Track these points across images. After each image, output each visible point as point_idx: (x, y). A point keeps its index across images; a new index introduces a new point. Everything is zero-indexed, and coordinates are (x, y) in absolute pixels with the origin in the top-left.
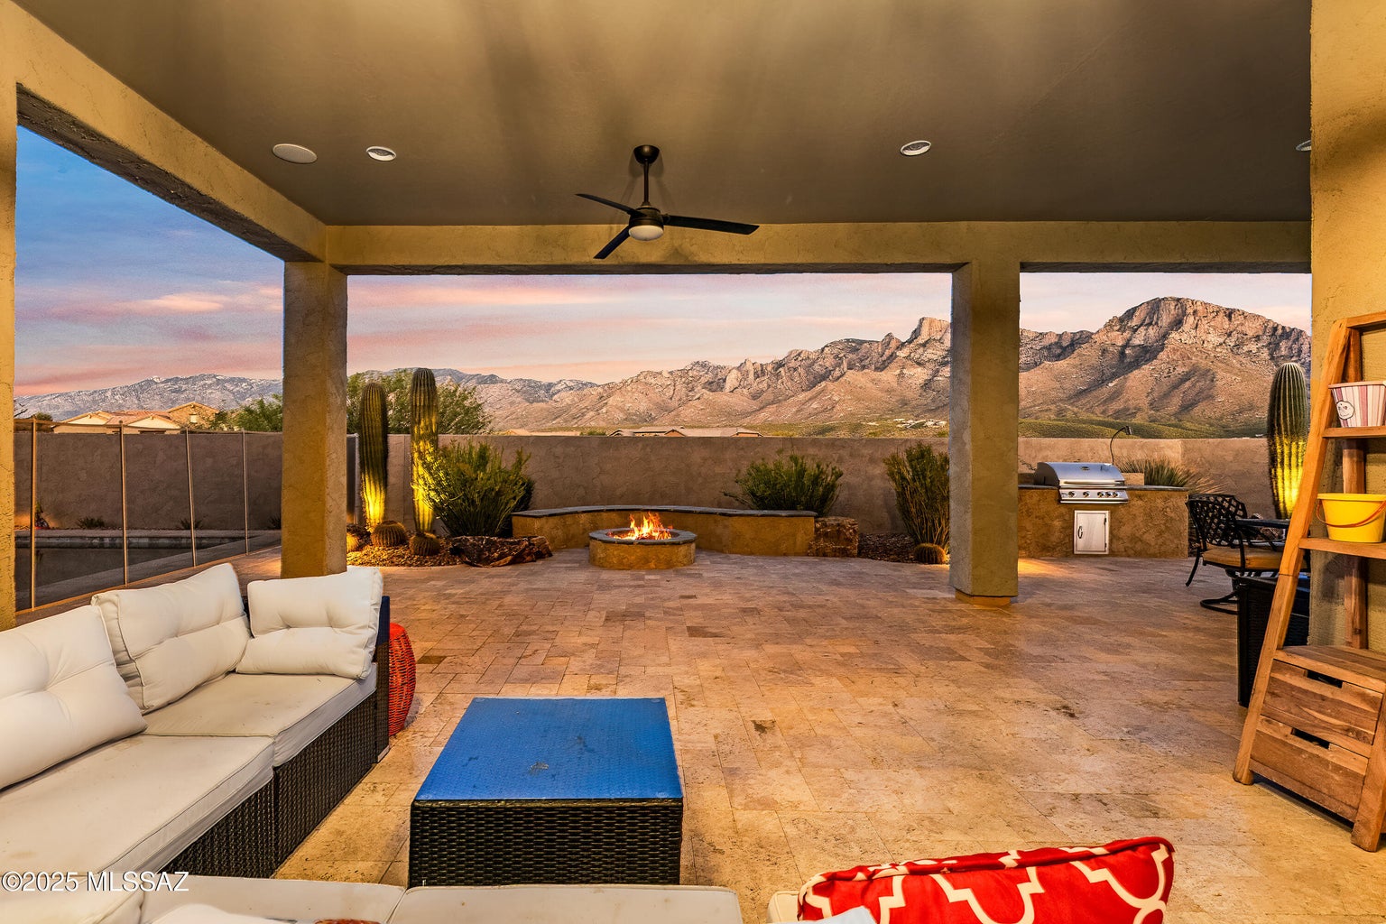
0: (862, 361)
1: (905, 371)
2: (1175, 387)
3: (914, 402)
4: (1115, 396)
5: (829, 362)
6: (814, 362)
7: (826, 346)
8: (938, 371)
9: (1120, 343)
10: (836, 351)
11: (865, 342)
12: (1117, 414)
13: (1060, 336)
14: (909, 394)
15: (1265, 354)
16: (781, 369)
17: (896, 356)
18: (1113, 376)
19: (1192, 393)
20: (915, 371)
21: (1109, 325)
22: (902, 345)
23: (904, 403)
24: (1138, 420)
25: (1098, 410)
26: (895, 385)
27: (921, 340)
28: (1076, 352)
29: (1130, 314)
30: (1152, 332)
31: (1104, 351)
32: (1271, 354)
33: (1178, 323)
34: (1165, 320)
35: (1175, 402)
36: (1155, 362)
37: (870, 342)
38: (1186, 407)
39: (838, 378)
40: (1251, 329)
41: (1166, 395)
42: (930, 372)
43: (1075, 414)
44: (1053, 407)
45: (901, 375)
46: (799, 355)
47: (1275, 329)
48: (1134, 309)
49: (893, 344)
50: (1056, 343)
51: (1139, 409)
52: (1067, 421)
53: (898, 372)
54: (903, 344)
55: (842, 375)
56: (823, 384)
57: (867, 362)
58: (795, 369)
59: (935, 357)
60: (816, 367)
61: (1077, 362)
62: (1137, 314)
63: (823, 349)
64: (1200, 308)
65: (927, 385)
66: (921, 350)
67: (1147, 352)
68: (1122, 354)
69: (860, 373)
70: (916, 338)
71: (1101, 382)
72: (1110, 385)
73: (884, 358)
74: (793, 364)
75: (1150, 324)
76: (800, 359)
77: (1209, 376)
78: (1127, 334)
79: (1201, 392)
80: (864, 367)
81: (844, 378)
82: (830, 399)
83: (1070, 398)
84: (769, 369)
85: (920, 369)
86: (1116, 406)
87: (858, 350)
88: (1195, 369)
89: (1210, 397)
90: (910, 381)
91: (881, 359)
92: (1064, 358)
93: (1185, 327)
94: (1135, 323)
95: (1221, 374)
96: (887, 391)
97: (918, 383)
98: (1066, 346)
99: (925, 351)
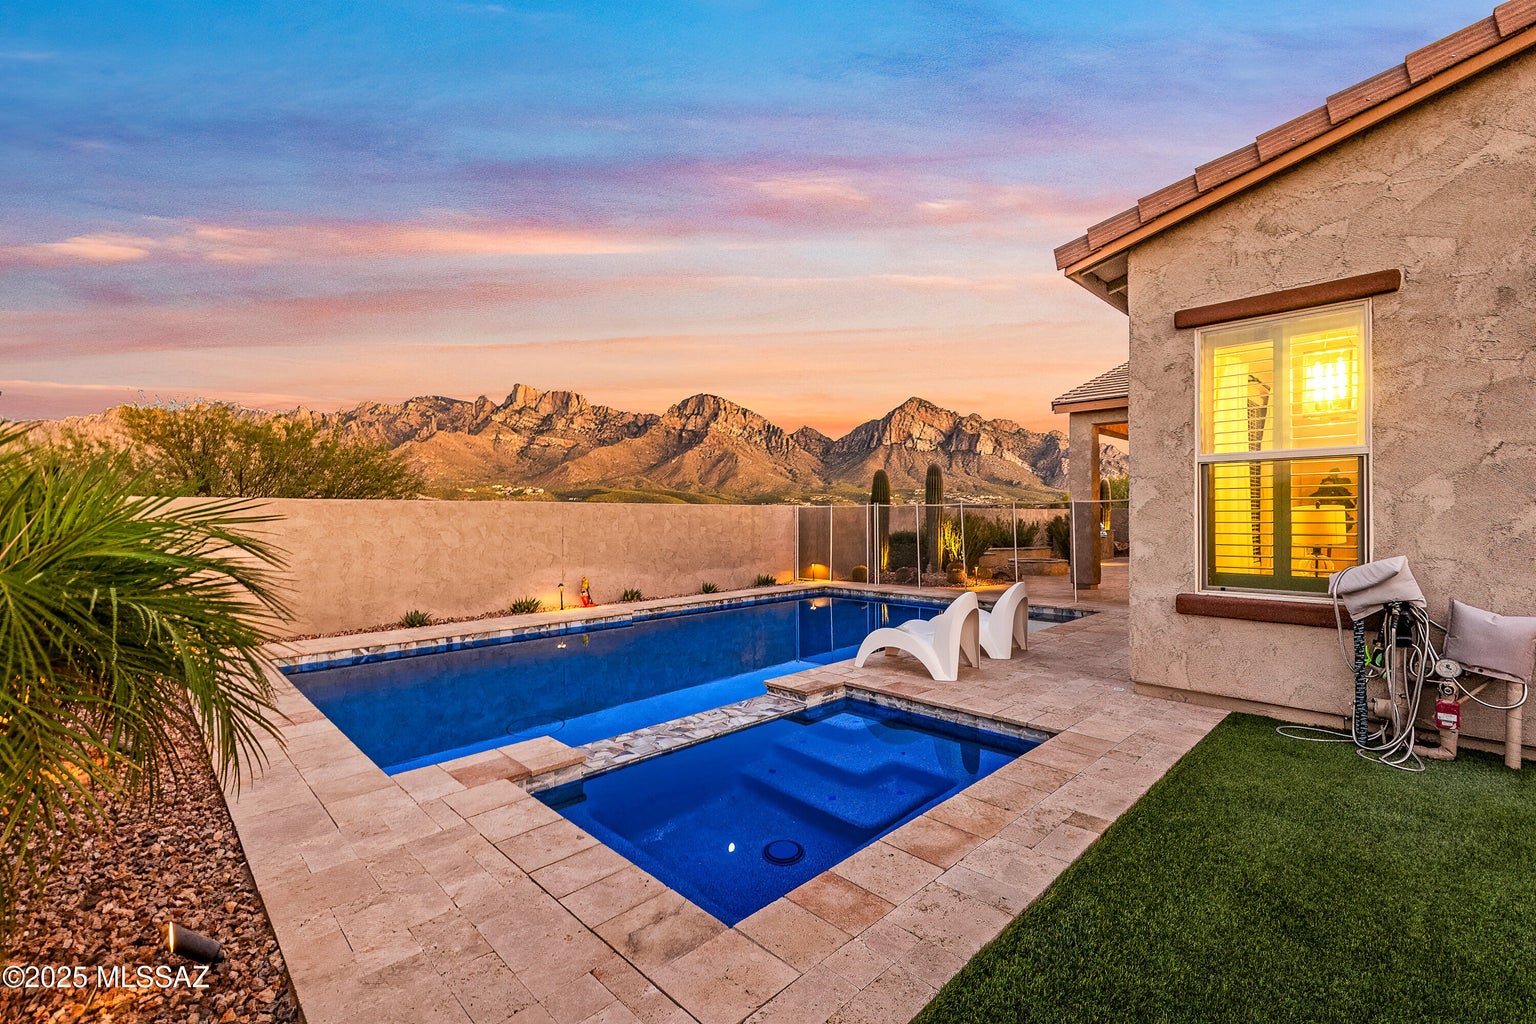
0: (453, 421)
1: (501, 436)
2: (714, 466)
3: (511, 469)
4: (676, 470)
5: (415, 420)
6: (395, 418)
7: (411, 401)
8: (533, 439)
9: (678, 427)
10: (422, 408)
11: (457, 401)
12: (679, 486)
13: (636, 417)
14: (505, 461)
15: (764, 446)
16: (352, 422)
17: (491, 420)
18: (675, 454)
19: (725, 470)
20: (512, 437)
21: (671, 411)
22: (496, 410)
23: (501, 469)
24: (692, 491)
25: (665, 482)
26: (491, 450)
27: (516, 406)
28: (648, 432)
29: (685, 403)
30: (699, 420)
31: (668, 433)
32: (767, 445)
33: (715, 415)
34: (707, 412)
35: (715, 478)
36: (702, 445)
37: (462, 403)
38: (722, 482)
39: (427, 438)
40: (757, 425)
41: (709, 472)
42: (526, 439)
43: (649, 484)
44: (632, 478)
45: (497, 440)
46: (376, 407)
47: (769, 427)
48: (688, 400)
49: (488, 408)
50: (633, 422)
51: (692, 482)
52: (644, 491)
53: (494, 436)
54: (498, 408)
55: (431, 436)
56: (408, 443)
57: (459, 424)
58: (371, 424)
59: (531, 425)
60: (398, 424)
61: (649, 440)
62: (689, 404)
63: (406, 404)
64: (728, 406)
65: (523, 453)
66: (516, 417)
67: (697, 436)
68: (680, 435)
69: (452, 435)
70: (512, 403)
71: (666, 459)
72: (673, 461)
73: (479, 421)
74: (367, 418)
75: (698, 414)
76: (377, 412)
77: (733, 457)
78: (683, 421)
79: (730, 470)
80: (456, 429)
81: (434, 439)
82: (418, 461)
83: (644, 471)
84: (335, 420)
85: (516, 435)
86: (677, 479)
87: (448, 409)
88: (726, 452)
89: (735, 475)
90: (506, 448)
91: (475, 422)
92: (640, 436)
93: (720, 419)
94: (688, 411)
95: (740, 457)
96: (483, 456)
97: (515, 450)
98: (640, 426)
99: (520, 418)
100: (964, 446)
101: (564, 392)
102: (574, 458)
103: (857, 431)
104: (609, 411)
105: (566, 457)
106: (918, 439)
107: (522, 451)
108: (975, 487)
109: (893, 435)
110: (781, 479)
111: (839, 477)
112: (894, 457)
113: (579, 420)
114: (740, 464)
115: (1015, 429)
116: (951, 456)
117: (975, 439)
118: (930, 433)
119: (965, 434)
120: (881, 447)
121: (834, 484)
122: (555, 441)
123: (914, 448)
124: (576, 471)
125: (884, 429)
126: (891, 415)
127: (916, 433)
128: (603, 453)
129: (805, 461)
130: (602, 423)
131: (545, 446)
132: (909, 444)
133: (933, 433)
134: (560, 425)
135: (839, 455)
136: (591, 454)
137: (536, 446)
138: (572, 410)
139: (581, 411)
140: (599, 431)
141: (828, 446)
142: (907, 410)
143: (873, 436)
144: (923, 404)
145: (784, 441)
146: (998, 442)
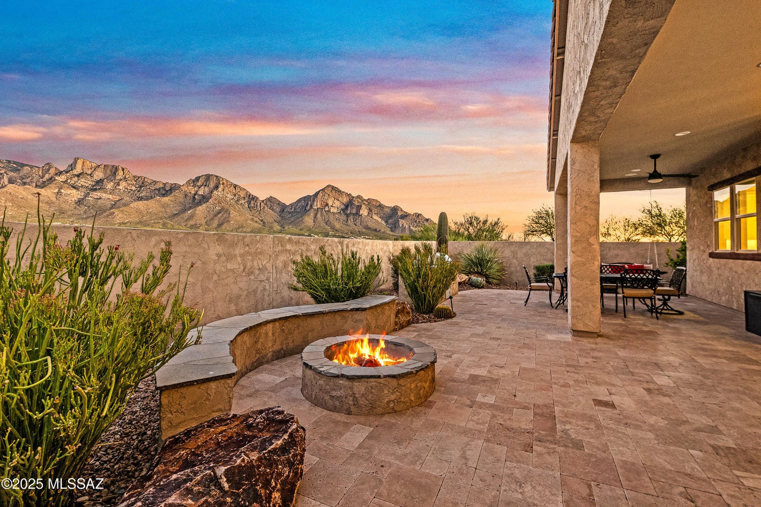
0: (23, 178)
1: (62, 191)
2: (215, 216)
3: (70, 212)
4: (191, 217)
8: (89, 194)
9: (193, 192)
11: (27, 165)
12: (192, 227)
13: (165, 184)
14: (65, 207)
15: (247, 206)
17: (55, 180)
18: (190, 208)
19: (222, 219)
20: (72, 191)
21: (188, 183)
25: (183, 224)
26: (54, 199)
27: (75, 172)
28: (173, 194)
29: (198, 179)
30: (206, 189)
31: (186, 195)
33: (217, 187)
34: (212, 185)
35: (215, 223)
36: (208, 203)
37: (31, 167)
38: (220, 225)
40: (242, 194)
41: (212, 219)
42: (83, 194)
43: (172, 225)
44: (161, 221)
45: (59, 193)
47: (250, 195)
48: (199, 177)
49: (52, 171)
50: (163, 188)
51: (201, 225)
53: (56, 190)
54: (61, 173)
57: (28, 180)
59: (87, 185)
61: (173, 199)
62: (201, 179)
64: (225, 182)
65: (79, 202)
66: (76, 179)
67: (204, 198)
68: (194, 197)
69: (21, 188)
70: (72, 170)
71: (184, 210)
72: (189, 212)
73: (45, 179)
75: (206, 185)
77: (227, 211)
78: (196, 189)
79: (225, 218)
80: (25, 184)
81: (5, 189)
83: (169, 217)
85: (74, 191)
86: (191, 222)
87: (19, 170)
88: (223, 209)
89: (228, 221)
90: (67, 198)
91: (41, 180)
92: (167, 196)
93: (220, 189)
94: (199, 184)
95: (232, 212)
96: (47, 203)
97: (73, 200)
98: (167, 190)
99: (78, 180)
100: (354, 211)
101: (113, 166)
102: (119, 207)
103: (299, 201)
104: (146, 180)
105: (113, 206)
106: (332, 206)
107: (79, 201)
108: (359, 231)
109: (319, 204)
110: (256, 225)
111: (289, 224)
112: (319, 215)
113: (123, 185)
114: (232, 216)
115: (378, 204)
116: (348, 216)
117: (359, 207)
118: (337, 204)
119: (355, 205)
120: (312, 210)
121: (286, 228)
122: (104, 195)
123: (329, 211)
124: (120, 215)
125: (314, 201)
126: (317, 194)
127: (330, 203)
128: (141, 205)
129: (271, 215)
130: (141, 187)
131: (98, 199)
132: (327, 209)
133: (339, 204)
134: (110, 186)
135: (290, 213)
136: (132, 205)
137: (90, 198)
138: (118, 177)
139: (125, 178)
140: (138, 191)
141: (283, 207)
142: (326, 191)
143: (307, 204)
144: (333, 188)
145: (259, 204)
146: (370, 210)
